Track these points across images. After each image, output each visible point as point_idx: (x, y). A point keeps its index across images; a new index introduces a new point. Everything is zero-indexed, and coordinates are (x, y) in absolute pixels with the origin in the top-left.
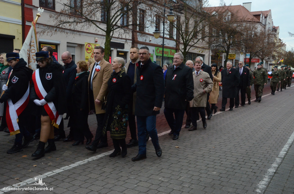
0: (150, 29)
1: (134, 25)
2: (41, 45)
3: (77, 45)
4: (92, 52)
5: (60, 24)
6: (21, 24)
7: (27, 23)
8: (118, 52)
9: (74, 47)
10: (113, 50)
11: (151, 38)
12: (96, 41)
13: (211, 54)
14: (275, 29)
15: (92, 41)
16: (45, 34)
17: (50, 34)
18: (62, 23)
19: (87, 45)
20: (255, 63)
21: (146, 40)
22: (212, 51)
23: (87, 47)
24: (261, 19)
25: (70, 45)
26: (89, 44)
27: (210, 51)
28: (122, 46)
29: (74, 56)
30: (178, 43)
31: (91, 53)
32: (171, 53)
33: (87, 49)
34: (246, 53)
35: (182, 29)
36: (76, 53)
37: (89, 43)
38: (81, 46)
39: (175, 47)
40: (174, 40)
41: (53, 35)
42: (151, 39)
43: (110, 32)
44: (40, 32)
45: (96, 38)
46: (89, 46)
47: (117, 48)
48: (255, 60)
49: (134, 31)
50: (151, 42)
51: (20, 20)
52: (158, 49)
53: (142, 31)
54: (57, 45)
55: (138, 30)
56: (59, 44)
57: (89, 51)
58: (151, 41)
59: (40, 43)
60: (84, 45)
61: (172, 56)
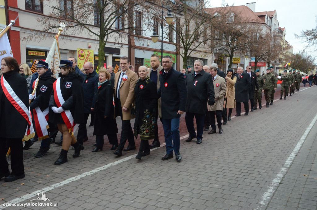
0: (148, 32)
1: (130, 28)
3: (68, 52)
4: (85, 58)
5: (49, 29)
7: (12, 28)
8: (114, 58)
9: (66, 53)
10: (108, 56)
11: (149, 42)
12: (90, 46)
13: (214, 58)
14: (281, 31)
15: (85, 47)
16: (33, 39)
17: (38, 39)
18: (51, 27)
19: (79, 51)
20: (261, 67)
21: (143, 45)
22: (215, 54)
23: (80, 53)
24: (266, 20)
26: (82, 50)
27: (213, 55)
28: (118, 51)
30: (178, 47)
31: (85, 60)
33: (80, 56)
34: (251, 57)
35: (182, 32)
37: (82, 48)
38: (73, 52)
39: (175, 51)
40: (174, 44)
41: (42, 41)
42: (149, 44)
43: (104, 37)
44: (27, 38)
45: (90, 44)
46: (82, 52)
47: (112, 54)
48: (261, 64)
49: (130, 35)
50: (149, 47)
51: (4, 25)
52: (157, 54)
53: (139, 34)
54: (46, 52)
55: (135, 33)
56: (49, 51)
57: (82, 58)
58: (149, 45)
59: (28, 50)
60: (76, 51)
61: (173, 61)
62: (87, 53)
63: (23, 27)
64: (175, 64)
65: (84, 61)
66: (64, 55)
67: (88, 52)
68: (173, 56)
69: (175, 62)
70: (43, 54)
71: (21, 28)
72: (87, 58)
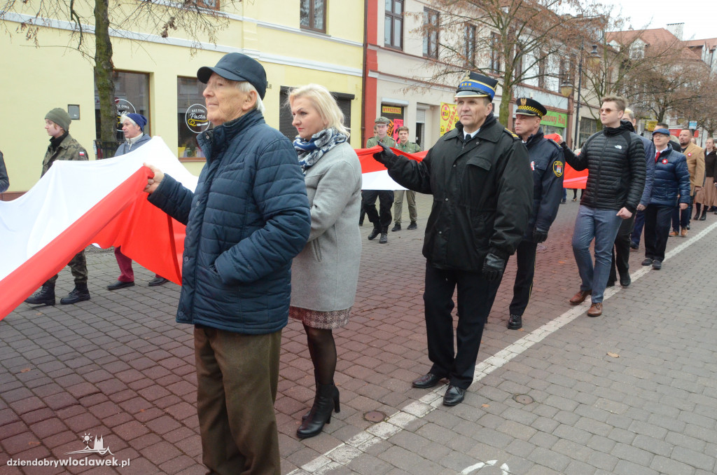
2: (384, 107)
3: (429, 107)
4: (450, 118)
6: (361, 75)
7: (371, 74)
9: (425, 110)
11: (532, 94)
19: (443, 106)
23: (443, 110)
24: (703, 55)
25: (421, 107)
26: (446, 104)
29: (422, 126)
30: (571, 101)
31: (449, 120)
32: (559, 119)
33: (444, 114)
36: (427, 120)
37: (445, 102)
38: (434, 108)
39: (566, 109)
40: (565, 96)
46: (446, 109)
51: (360, 70)
53: (519, 81)
54: (403, 107)
56: (406, 106)
57: (446, 117)
59: (383, 105)
60: (439, 106)
61: (562, 125)
62: (452, 110)
63: (382, 71)
64: (565, 129)
65: (448, 122)
66: (422, 113)
67: (454, 108)
68: (564, 116)
69: (565, 127)
70: (398, 111)
71: (380, 73)
72: (452, 118)
